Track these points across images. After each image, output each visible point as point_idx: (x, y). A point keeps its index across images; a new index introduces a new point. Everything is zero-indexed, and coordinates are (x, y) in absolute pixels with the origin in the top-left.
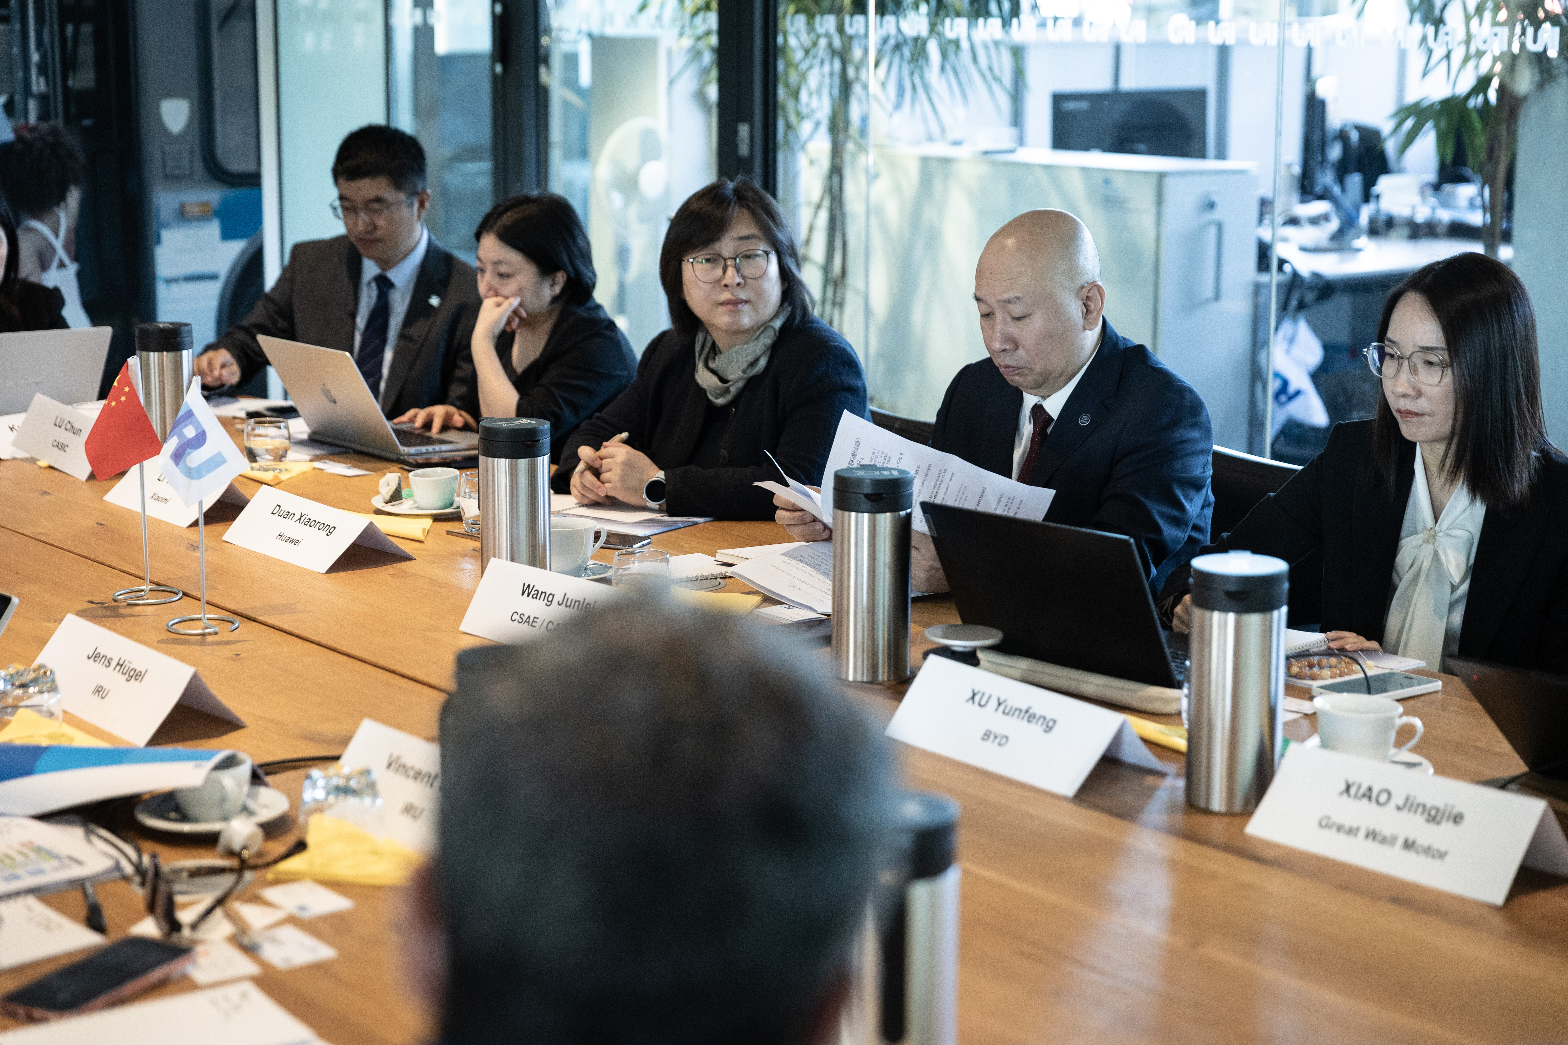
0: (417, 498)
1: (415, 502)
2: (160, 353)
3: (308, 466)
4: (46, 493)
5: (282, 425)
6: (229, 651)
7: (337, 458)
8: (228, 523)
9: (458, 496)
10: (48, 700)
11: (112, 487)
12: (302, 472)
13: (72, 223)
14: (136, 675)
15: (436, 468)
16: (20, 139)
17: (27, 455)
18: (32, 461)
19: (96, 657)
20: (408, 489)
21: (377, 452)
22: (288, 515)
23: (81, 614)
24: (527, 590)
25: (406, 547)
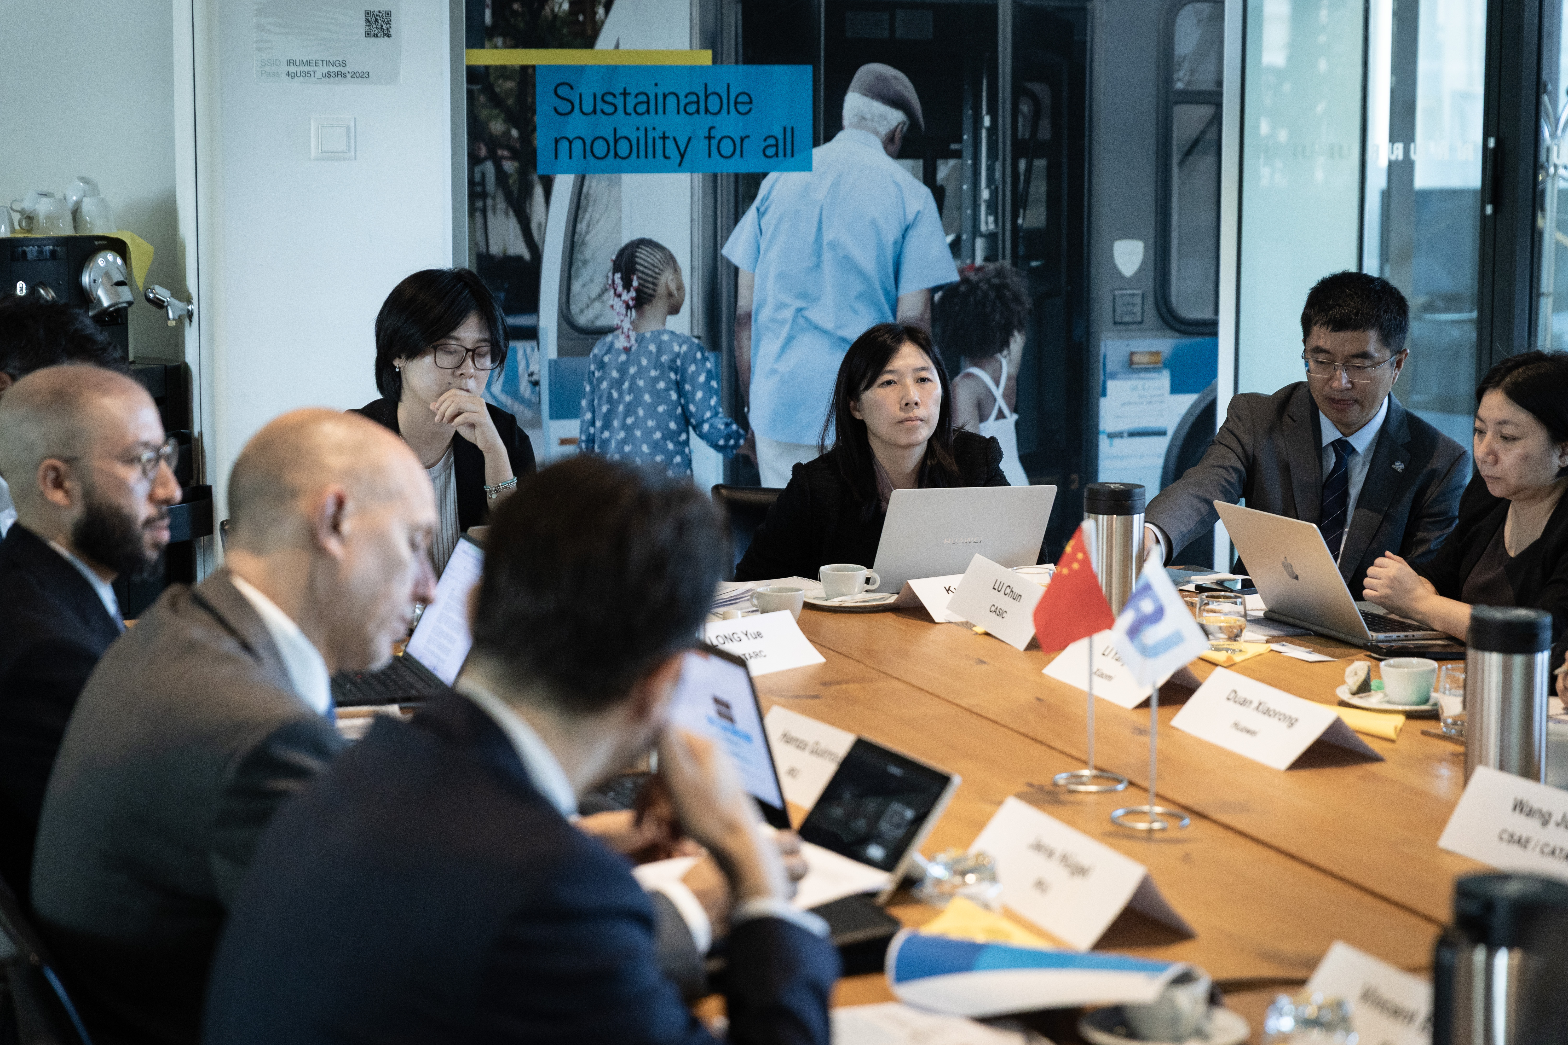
0: (1388, 691)
1: (1386, 696)
2: (1110, 517)
3: (1264, 648)
4: (982, 662)
5: (1239, 600)
6: (1177, 851)
7: (1294, 640)
8: (1177, 707)
9: (1436, 691)
10: (989, 891)
11: (1053, 659)
12: (1257, 654)
13: (1014, 371)
14: (1080, 871)
15: (1412, 659)
16: (965, 280)
17: (963, 620)
18: (968, 625)
19: (1038, 847)
20: (1378, 681)
21: (1343, 636)
22: (1244, 703)
23: (1021, 796)
24: (1519, 806)
25: (1376, 746)
